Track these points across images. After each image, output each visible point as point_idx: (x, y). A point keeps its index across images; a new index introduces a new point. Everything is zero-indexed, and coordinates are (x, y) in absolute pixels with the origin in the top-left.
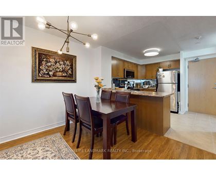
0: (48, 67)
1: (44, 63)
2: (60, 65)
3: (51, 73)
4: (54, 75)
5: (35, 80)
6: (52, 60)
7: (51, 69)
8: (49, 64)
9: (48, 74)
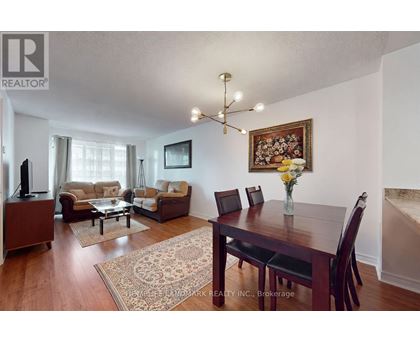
0: (264, 150)
1: (259, 147)
2: (280, 144)
3: (268, 159)
4: (272, 162)
5: (252, 170)
6: (270, 140)
7: (268, 153)
8: (266, 147)
9: (264, 160)
